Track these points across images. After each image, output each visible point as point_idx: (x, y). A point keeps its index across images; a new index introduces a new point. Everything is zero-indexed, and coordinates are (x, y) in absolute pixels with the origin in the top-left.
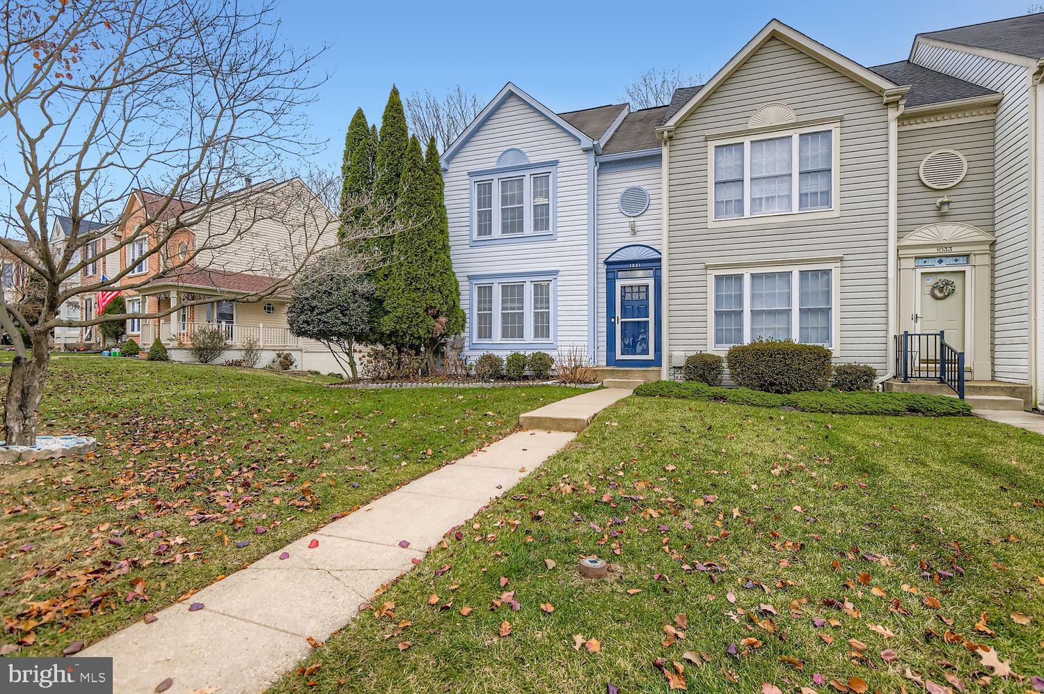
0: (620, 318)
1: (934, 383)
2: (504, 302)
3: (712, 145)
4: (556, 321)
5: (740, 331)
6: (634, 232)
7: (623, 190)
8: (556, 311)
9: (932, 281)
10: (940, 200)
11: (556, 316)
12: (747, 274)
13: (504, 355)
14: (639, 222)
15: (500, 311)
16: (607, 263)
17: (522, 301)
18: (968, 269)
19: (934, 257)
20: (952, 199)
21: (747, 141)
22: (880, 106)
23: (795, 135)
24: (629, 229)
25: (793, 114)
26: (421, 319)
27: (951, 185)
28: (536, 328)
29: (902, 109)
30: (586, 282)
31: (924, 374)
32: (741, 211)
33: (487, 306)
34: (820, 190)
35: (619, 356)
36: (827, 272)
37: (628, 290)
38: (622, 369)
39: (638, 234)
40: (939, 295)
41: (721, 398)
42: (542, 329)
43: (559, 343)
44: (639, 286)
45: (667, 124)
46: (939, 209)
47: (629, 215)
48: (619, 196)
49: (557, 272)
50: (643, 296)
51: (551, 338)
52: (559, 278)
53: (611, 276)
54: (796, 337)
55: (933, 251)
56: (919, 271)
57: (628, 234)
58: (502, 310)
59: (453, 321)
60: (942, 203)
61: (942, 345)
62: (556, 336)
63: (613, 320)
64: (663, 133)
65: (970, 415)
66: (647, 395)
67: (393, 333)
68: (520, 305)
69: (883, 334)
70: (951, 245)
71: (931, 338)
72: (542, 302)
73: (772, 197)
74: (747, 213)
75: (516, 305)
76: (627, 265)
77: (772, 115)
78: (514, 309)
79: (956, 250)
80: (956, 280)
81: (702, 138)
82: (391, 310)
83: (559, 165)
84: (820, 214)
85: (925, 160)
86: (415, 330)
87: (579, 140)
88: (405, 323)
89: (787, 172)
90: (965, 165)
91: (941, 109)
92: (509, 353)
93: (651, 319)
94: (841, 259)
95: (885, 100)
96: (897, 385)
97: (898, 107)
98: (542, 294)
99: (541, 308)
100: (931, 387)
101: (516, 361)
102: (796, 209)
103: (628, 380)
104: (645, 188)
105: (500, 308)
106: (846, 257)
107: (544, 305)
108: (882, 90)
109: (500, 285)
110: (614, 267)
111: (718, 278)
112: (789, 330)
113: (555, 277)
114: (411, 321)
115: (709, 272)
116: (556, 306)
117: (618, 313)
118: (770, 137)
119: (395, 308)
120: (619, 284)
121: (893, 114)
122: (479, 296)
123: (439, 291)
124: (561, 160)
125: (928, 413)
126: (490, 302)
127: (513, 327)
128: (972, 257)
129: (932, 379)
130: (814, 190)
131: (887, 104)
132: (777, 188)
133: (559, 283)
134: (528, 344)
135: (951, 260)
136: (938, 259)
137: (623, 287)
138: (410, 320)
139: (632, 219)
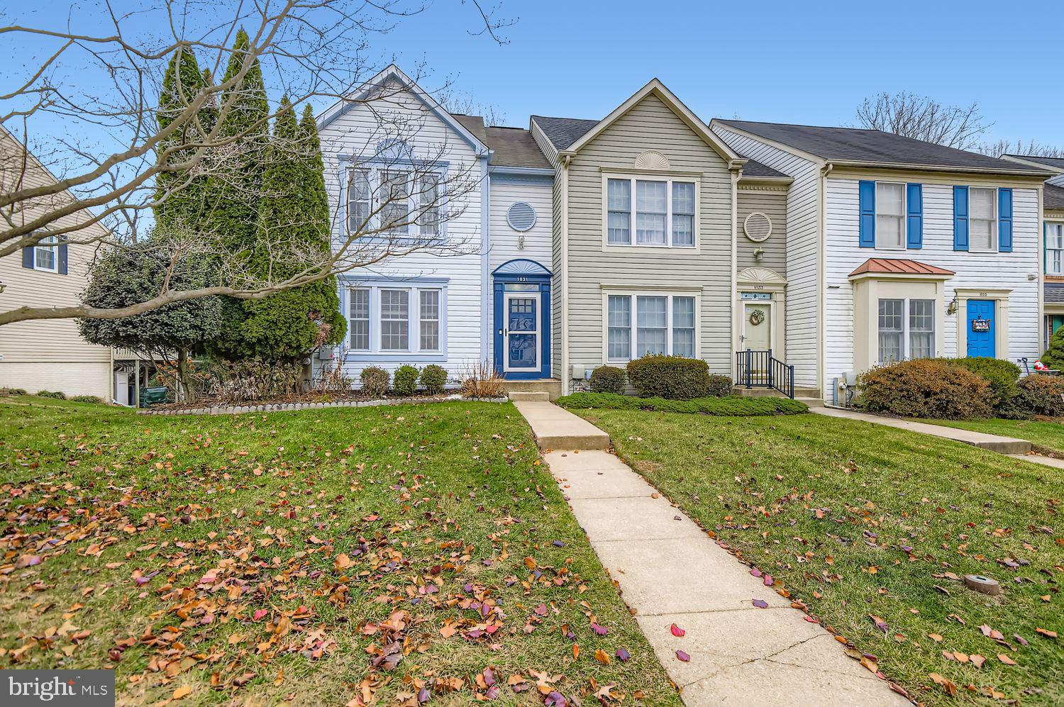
0: (508, 330)
1: (765, 388)
2: (384, 308)
3: (605, 177)
4: (446, 331)
5: (629, 346)
6: (521, 247)
7: (511, 204)
8: (446, 322)
9: (751, 311)
10: (756, 250)
11: (446, 326)
12: (634, 295)
13: (391, 369)
14: (528, 238)
15: (380, 319)
16: (494, 274)
17: (405, 309)
18: (771, 303)
19: (751, 293)
20: (765, 250)
21: (633, 179)
22: (726, 171)
23: (670, 181)
24: (517, 243)
25: (668, 164)
26: (302, 324)
27: (762, 239)
28: (423, 339)
29: (740, 177)
30: (479, 293)
31: (760, 382)
32: (628, 239)
33: (363, 312)
34: (685, 231)
35: (507, 368)
36: (691, 300)
37: (514, 303)
38: (524, 381)
39: (526, 249)
40: (755, 322)
41: (646, 407)
42: (430, 341)
43: (449, 355)
44: (525, 300)
45: (569, 149)
46: (756, 256)
47: (518, 229)
48: (507, 209)
49: (447, 280)
50: (529, 310)
51: (440, 350)
52: (449, 287)
53: (499, 287)
54: (670, 353)
55: (752, 288)
56: (744, 302)
57: (516, 248)
58: (382, 318)
59: (337, 329)
60: (758, 253)
61: (771, 359)
62: (446, 347)
63: (501, 332)
64: (565, 156)
65: (807, 412)
66: (579, 408)
67: (262, 341)
68: (404, 313)
69: (728, 350)
70: (762, 285)
71: (764, 354)
72: (429, 311)
73: (651, 231)
74: (634, 243)
75: (399, 313)
76: (514, 278)
77: (654, 161)
78: (396, 317)
79: (766, 289)
80: (764, 310)
81: (597, 169)
82: (258, 313)
83: (450, 167)
84: (686, 250)
85: (748, 218)
86: (294, 339)
87: (474, 147)
88: (280, 329)
89: (662, 212)
90: (771, 227)
91: (758, 181)
92: (399, 366)
93: (538, 332)
94: (701, 289)
95: (730, 166)
96: (745, 391)
97: (737, 174)
98: (430, 302)
99: (429, 317)
100: (764, 392)
101: (406, 375)
102: (670, 244)
103: (531, 393)
104: (532, 205)
105: (380, 315)
106: (705, 288)
107: (432, 314)
108: (729, 158)
109: (380, 290)
110: (501, 280)
111: (611, 297)
112: (664, 346)
113: (445, 285)
114: (289, 328)
115: (603, 291)
116: (446, 316)
117: (506, 326)
118: (651, 180)
119: (265, 309)
120: (507, 296)
121: (735, 179)
122: (353, 300)
123: (322, 292)
124: (451, 162)
125: (787, 412)
126: (367, 308)
127: (395, 336)
128: (774, 295)
129: (762, 385)
130: (682, 230)
131: (730, 170)
132: (656, 224)
133: (449, 292)
134: (415, 356)
135: (761, 296)
136: (754, 294)
137: (510, 300)
138: (288, 325)
139: (521, 234)
